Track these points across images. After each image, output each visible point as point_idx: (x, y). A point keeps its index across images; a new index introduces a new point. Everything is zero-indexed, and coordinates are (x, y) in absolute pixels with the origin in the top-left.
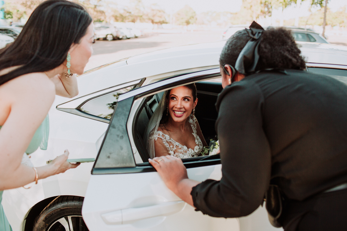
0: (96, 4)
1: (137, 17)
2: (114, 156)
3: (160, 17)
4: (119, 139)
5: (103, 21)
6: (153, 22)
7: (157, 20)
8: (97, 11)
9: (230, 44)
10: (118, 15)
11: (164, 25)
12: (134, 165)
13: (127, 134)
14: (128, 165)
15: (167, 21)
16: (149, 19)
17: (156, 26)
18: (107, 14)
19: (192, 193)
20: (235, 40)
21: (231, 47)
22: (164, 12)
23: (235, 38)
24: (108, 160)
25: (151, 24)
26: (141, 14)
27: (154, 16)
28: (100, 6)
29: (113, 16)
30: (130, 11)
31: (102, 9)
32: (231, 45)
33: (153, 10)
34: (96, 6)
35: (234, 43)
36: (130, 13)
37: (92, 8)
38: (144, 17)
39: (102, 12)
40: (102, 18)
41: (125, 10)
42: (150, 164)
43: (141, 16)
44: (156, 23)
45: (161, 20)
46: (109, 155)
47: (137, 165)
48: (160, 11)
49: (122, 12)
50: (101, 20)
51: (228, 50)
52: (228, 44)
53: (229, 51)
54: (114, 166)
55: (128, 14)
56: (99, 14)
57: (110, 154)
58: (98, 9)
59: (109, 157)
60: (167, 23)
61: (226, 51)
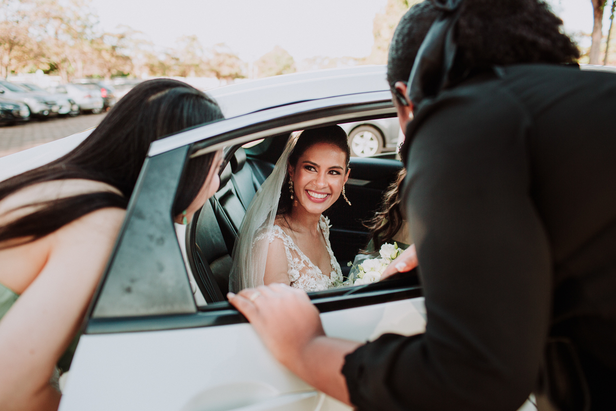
0: (114, 45)
1: (190, 66)
2: (141, 287)
3: (232, 66)
4: (153, 244)
5: (128, 74)
6: (218, 75)
7: (225, 71)
8: (118, 57)
9: (398, 35)
10: (156, 63)
11: (237, 80)
12: (192, 309)
13: (173, 234)
14: (177, 309)
15: (244, 73)
16: (212, 70)
17: (224, 82)
18: (135, 62)
19: (345, 371)
20: (408, 26)
21: (403, 40)
22: (238, 59)
23: (408, 21)
24: (127, 298)
25: (215, 79)
26: (196, 62)
27: (220, 65)
28: (123, 47)
29: (147, 65)
30: (178, 56)
31: (126, 52)
32: (401, 38)
33: (218, 54)
34: (114, 48)
35: (406, 31)
36: (177, 59)
37: (107, 51)
38: (203, 67)
39: (127, 59)
40: (126, 69)
41: (167, 54)
42: (232, 307)
43: (197, 66)
44: (225, 77)
45: (234, 71)
46: (127, 284)
47: (200, 309)
48: (230, 56)
49: (162, 58)
50: (126, 73)
51: (397, 50)
52: (396, 38)
53: (400, 52)
54: (143, 312)
55: (173, 62)
56: (120, 62)
57: (133, 281)
58: (119, 52)
59: (129, 290)
60: (243, 77)
61: (394, 52)
